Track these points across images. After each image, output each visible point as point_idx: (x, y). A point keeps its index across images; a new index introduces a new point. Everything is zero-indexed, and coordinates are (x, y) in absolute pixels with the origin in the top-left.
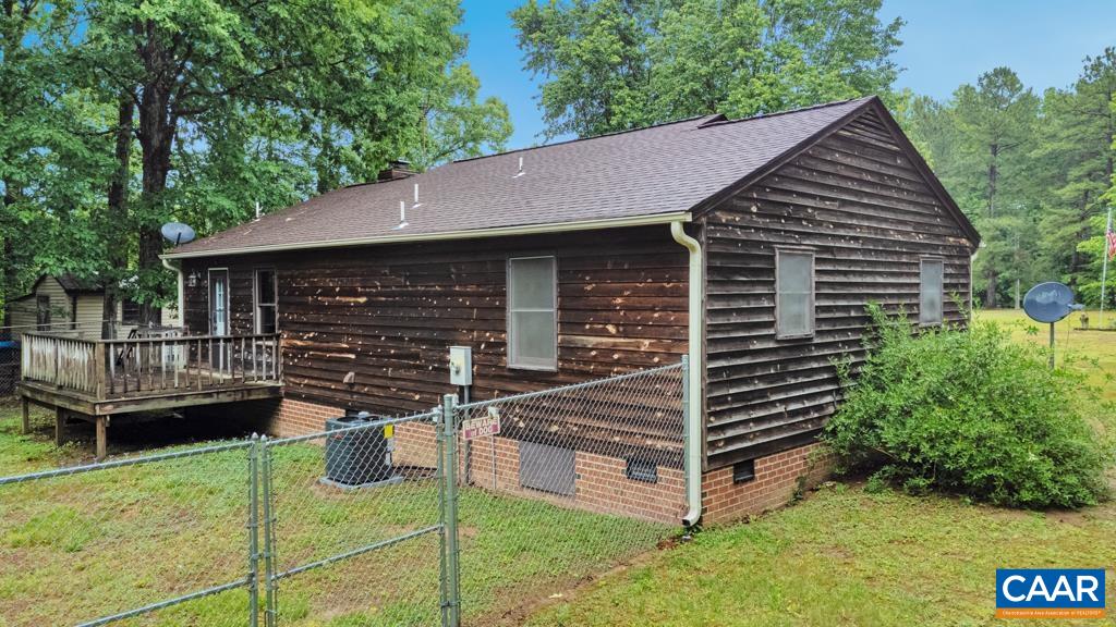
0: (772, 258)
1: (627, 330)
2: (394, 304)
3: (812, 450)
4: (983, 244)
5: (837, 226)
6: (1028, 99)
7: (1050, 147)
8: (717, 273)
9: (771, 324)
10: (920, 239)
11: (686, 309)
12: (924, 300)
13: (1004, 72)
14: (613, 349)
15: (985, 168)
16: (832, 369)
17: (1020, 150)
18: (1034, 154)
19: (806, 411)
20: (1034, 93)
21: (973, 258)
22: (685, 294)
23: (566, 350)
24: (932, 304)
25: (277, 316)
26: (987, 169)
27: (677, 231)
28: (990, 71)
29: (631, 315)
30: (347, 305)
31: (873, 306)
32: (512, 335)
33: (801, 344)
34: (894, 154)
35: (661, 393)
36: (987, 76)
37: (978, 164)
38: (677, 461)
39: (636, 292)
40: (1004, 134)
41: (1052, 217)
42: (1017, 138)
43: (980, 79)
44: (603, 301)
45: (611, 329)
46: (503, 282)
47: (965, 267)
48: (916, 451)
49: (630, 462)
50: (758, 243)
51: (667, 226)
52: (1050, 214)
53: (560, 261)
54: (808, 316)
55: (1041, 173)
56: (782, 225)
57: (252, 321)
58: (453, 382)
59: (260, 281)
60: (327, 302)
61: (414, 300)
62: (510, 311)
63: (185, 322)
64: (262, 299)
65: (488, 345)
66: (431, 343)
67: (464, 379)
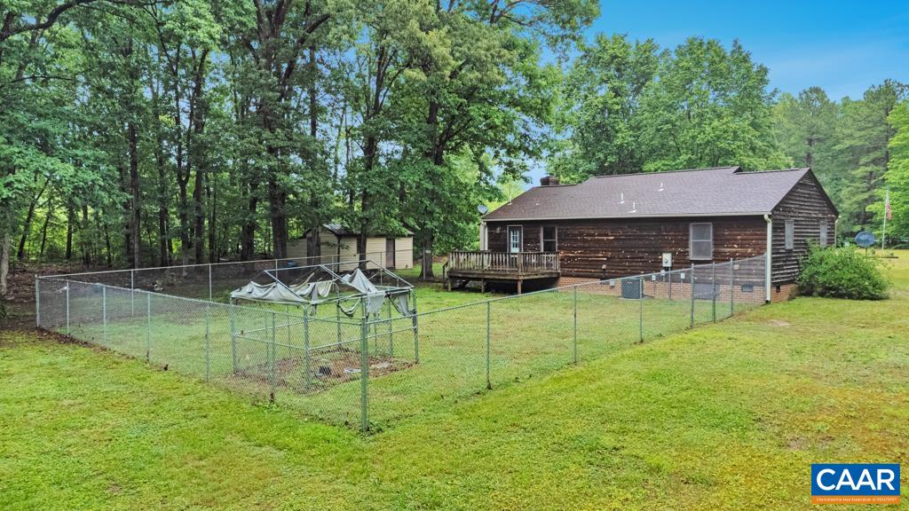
0: (784, 224)
1: (741, 246)
2: (630, 239)
3: (793, 286)
4: (840, 217)
5: (800, 213)
6: (832, 108)
7: (848, 143)
8: (774, 229)
9: (784, 245)
10: (820, 216)
11: (766, 239)
12: (821, 238)
13: (817, 90)
14: (737, 252)
15: (803, 154)
16: (797, 260)
17: (829, 143)
18: (837, 147)
19: (791, 273)
20: (837, 103)
21: (836, 221)
22: (766, 235)
23: (716, 253)
24: (823, 239)
25: (557, 245)
26: (806, 155)
27: (766, 217)
28: (807, 89)
29: (744, 242)
30: (603, 240)
31: (809, 240)
32: (691, 249)
33: (790, 251)
34: (813, 187)
35: (755, 265)
36: (805, 92)
37: (800, 151)
38: (763, 284)
39: (745, 235)
40: (817, 132)
41: (850, 188)
42: (825, 135)
43: (800, 95)
44: (732, 237)
45: (736, 246)
46: (688, 231)
47: (834, 225)
48: (830, 283)
49: (743, 286)
50: (781, 220)
51: (763, 216)
52: (848, 186)
53: (714, 224)
54: (792, 242)
55: (841, 158)
56: (786, 214)
57: (539, 247)
58: (664, 265)
59: (544, 231)
60: (589, 238)
61: (641, 238)
62: (691, 241)
63: (489, 248)
64: (544, 238)
65: (680, 252)
66: (650, 253)
67: (669, 265)
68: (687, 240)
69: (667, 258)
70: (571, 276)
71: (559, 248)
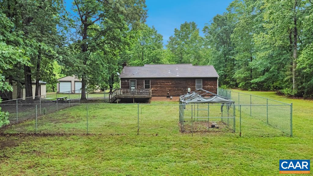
2: (177, 84)
22: (217, 83)
23: (203, 88)
29: (211, 84)
32: (196, 87)
35: (214, 90)
39: (211, 82)
44: (208, 83)
45: (209, 86)
46: (195, 82)
51: (217, 77)
53: (203, 80)
57: (143, 87)
58: (188, 91)
59: (145, 82)
60: (163, 84)
61: (180, 84)
62: (196, 84)
63: (121, 88)
64: (145, 84)
65: (193, 88)
66: (184, 88)
67: (190, 91)
68: (195, 84)
69: (189, 89)
70: (156, 96)
71: (151, 87)
